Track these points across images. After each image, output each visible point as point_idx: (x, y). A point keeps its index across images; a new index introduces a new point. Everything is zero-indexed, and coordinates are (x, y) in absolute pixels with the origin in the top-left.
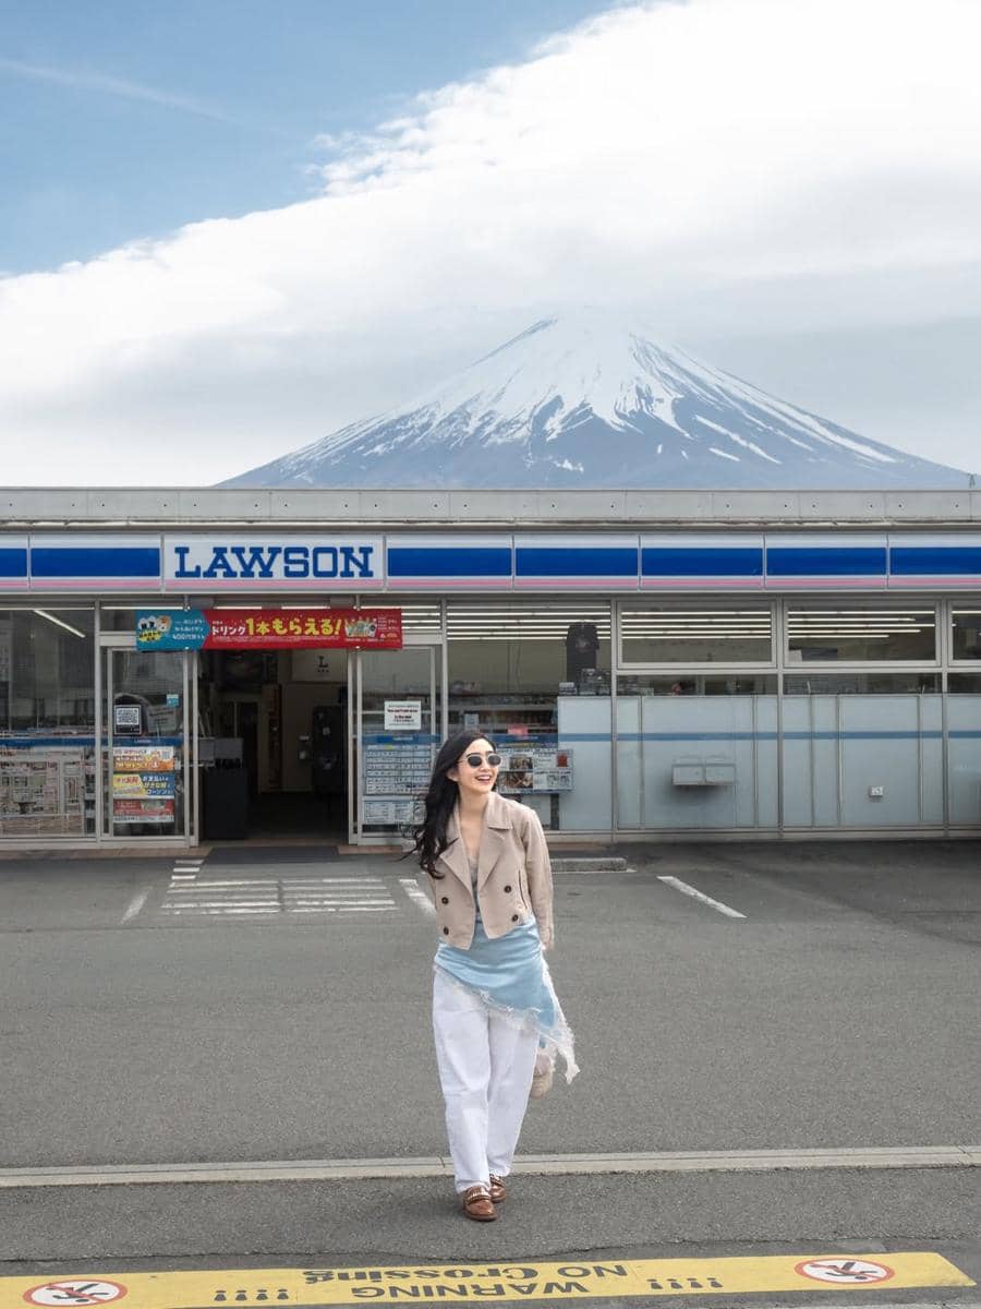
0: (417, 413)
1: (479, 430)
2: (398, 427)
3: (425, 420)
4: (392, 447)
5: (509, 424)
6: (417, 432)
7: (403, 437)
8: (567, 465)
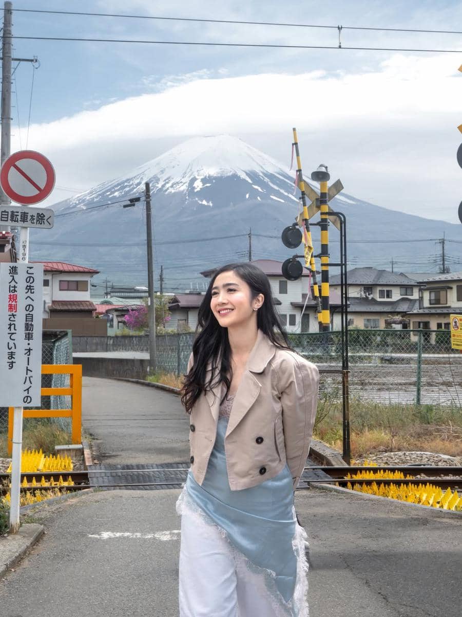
0: (134, 177)
1: (163, 186)
2: (126, 184)
3: (138, 181)
4: (123, 193)
5: (178, 183)
6: (135, 186)
7: (128, 189)
8: (204, 202)
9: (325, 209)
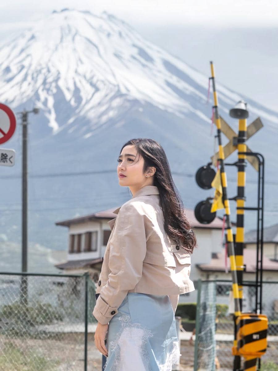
9: (243, 148)
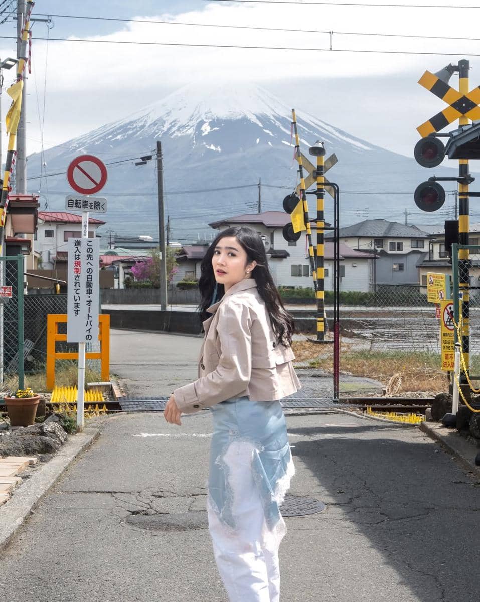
0: (139, 119)
1: (169, 129)
2: (129, 127)
3: (142, 124)
4: (126, 137)
5: (184, 127)
6: (139, 129)
7: (132, 132)
8: (212, 147)
9: (321, 179)
